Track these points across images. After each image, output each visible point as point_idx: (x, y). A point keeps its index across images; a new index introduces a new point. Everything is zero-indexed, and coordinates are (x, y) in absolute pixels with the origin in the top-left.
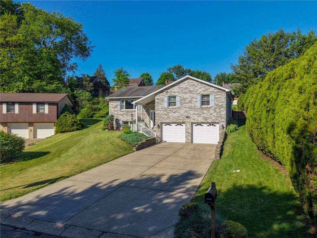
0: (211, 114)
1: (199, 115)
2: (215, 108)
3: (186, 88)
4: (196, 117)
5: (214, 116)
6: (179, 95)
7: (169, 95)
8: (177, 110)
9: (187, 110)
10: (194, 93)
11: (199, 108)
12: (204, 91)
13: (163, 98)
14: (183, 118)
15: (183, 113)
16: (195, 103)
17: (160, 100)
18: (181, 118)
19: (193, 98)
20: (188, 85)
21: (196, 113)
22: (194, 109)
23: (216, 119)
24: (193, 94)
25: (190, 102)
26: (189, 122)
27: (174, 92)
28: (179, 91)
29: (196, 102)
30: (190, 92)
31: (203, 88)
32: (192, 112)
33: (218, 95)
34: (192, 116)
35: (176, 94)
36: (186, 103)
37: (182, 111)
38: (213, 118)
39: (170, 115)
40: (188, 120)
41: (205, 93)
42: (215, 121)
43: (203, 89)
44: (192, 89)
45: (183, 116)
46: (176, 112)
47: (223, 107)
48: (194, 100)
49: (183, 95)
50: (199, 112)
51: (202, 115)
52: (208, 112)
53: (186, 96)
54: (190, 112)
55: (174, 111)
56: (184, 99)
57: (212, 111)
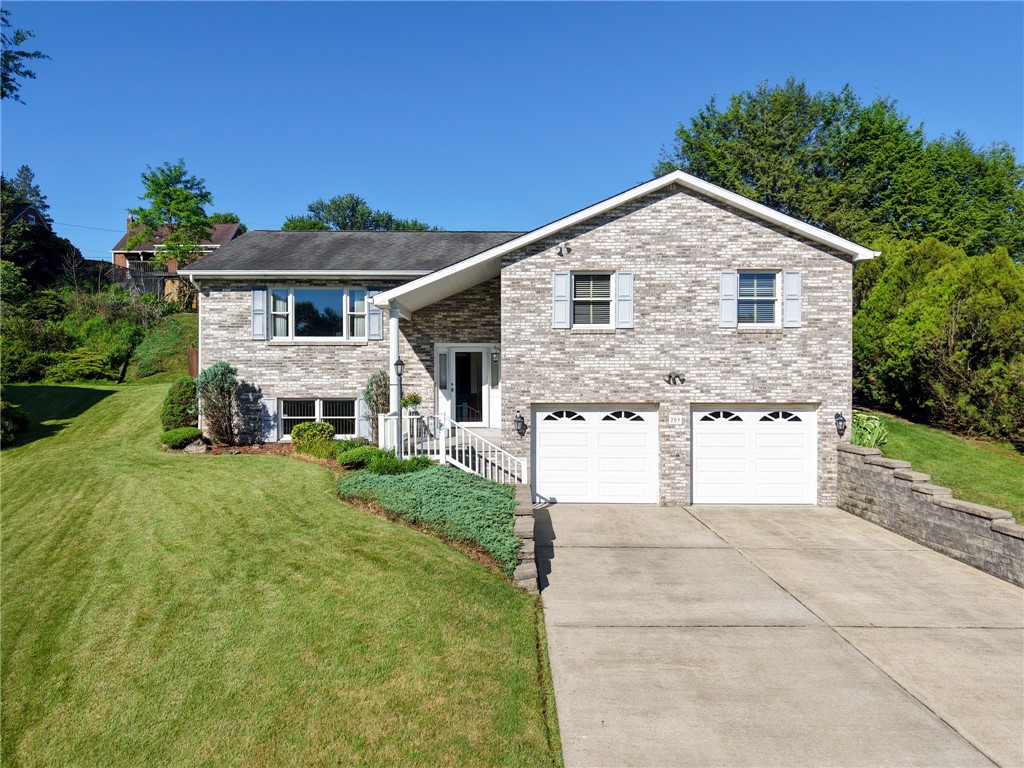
0: (786, 365)
1: (729, 369)
2: (803, 336)
3: (662, 236)
4: (713, 378)
5: (799, 373)
6: (629, 266)
7: (577, 265)
8: (618, 340)
9: (670, 344)
10: (705, 263)
11: (729, 332)
12: (753, 252)
13: (543, 281)
14: (649, 380)
15: (652, 358)
16: (712, 309)
17: (525, 288)
18: (641, 383)
19: (697, 283)
20: (674, 219)
21: (716, 356)
22: (707, 338)
23: (810, 388)
24: (700, 264)
25: (687, 302)
26: (682, 402)
27: (604, 253)
28: (630, 249)
29: (715, 303)
30: (685, 253)
31: (745, 237)
32: (693, 354)
33: (816, 274)
34: (694, 372)
35: (614, 262)
36: (665, 309)
37: (646, 349)
38: (796, 382)
39: (583, 364)
40: (674, 392)
41: (757, 263)
42: (804, 396)
43: (749, 242)
44: (694, 241)
45: (651, 374)
46: (611, 352)
47: (839, 334)
48: (705, 294)
49: (652, 266)
50: (727, 354)
51: (742, 370)
52: (772, 355)
53: (665, 273)
54: (684, 352)
55: (602, 348)
56: (654, 289)
57: (787, 351)
